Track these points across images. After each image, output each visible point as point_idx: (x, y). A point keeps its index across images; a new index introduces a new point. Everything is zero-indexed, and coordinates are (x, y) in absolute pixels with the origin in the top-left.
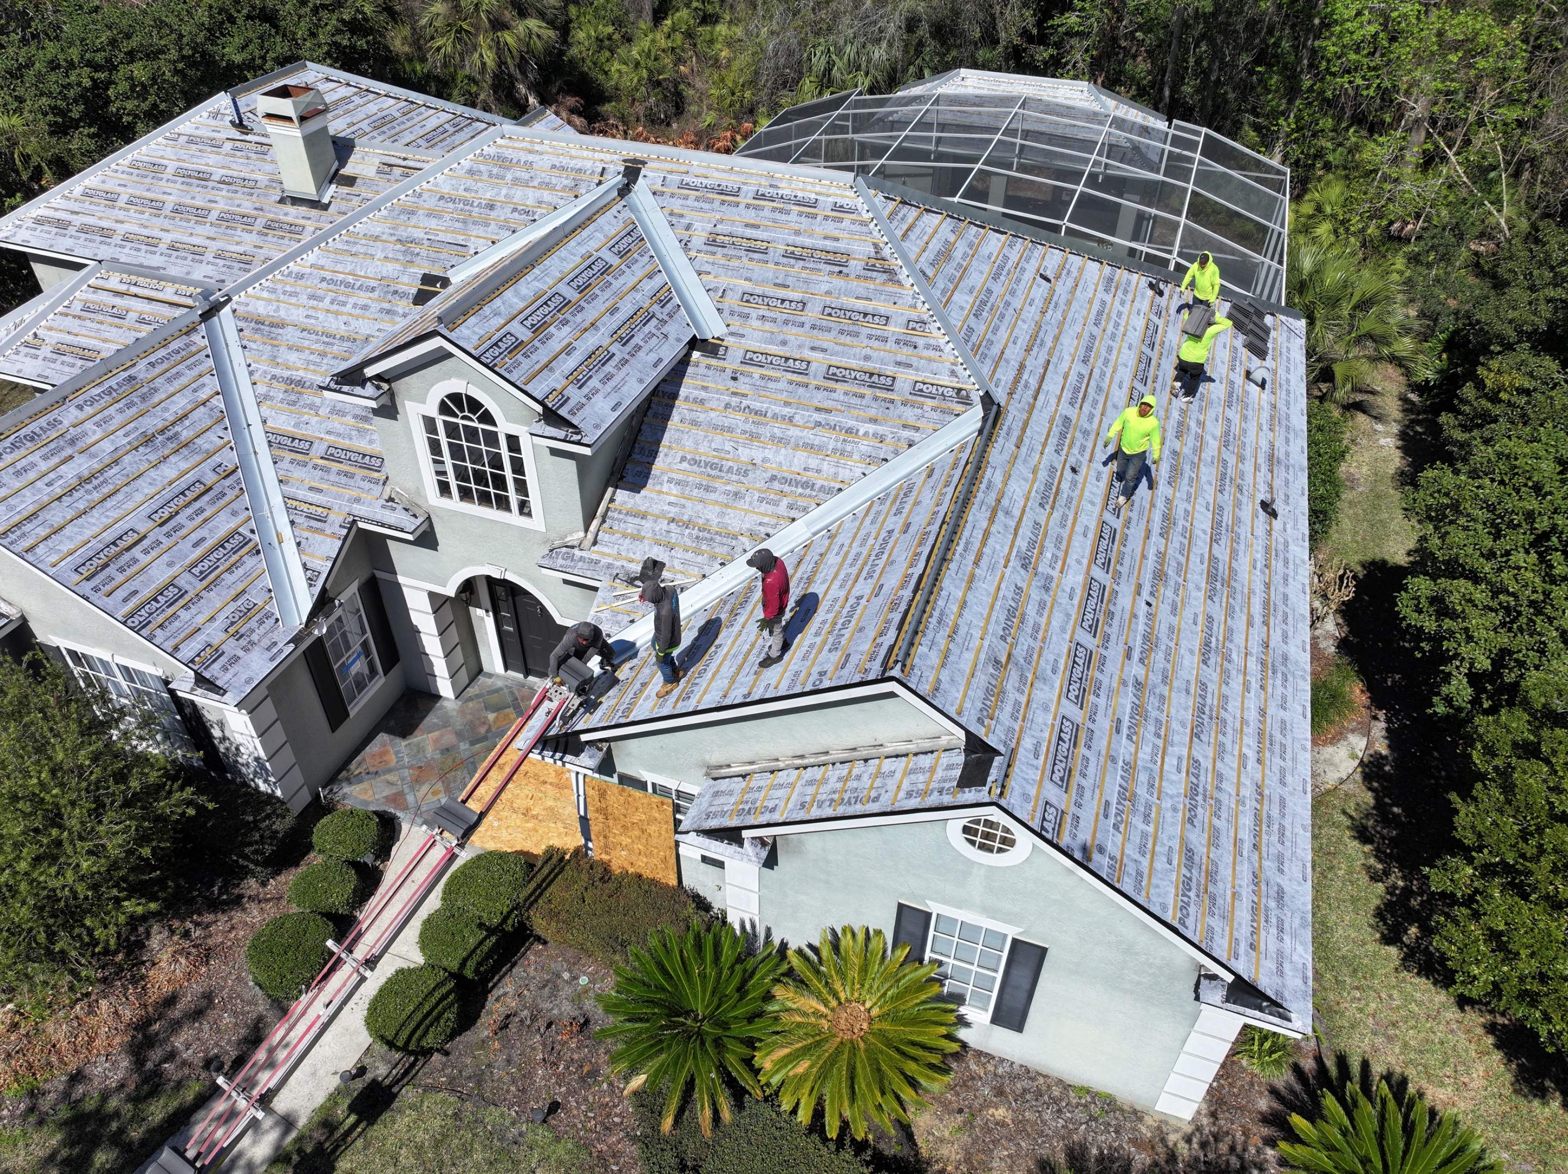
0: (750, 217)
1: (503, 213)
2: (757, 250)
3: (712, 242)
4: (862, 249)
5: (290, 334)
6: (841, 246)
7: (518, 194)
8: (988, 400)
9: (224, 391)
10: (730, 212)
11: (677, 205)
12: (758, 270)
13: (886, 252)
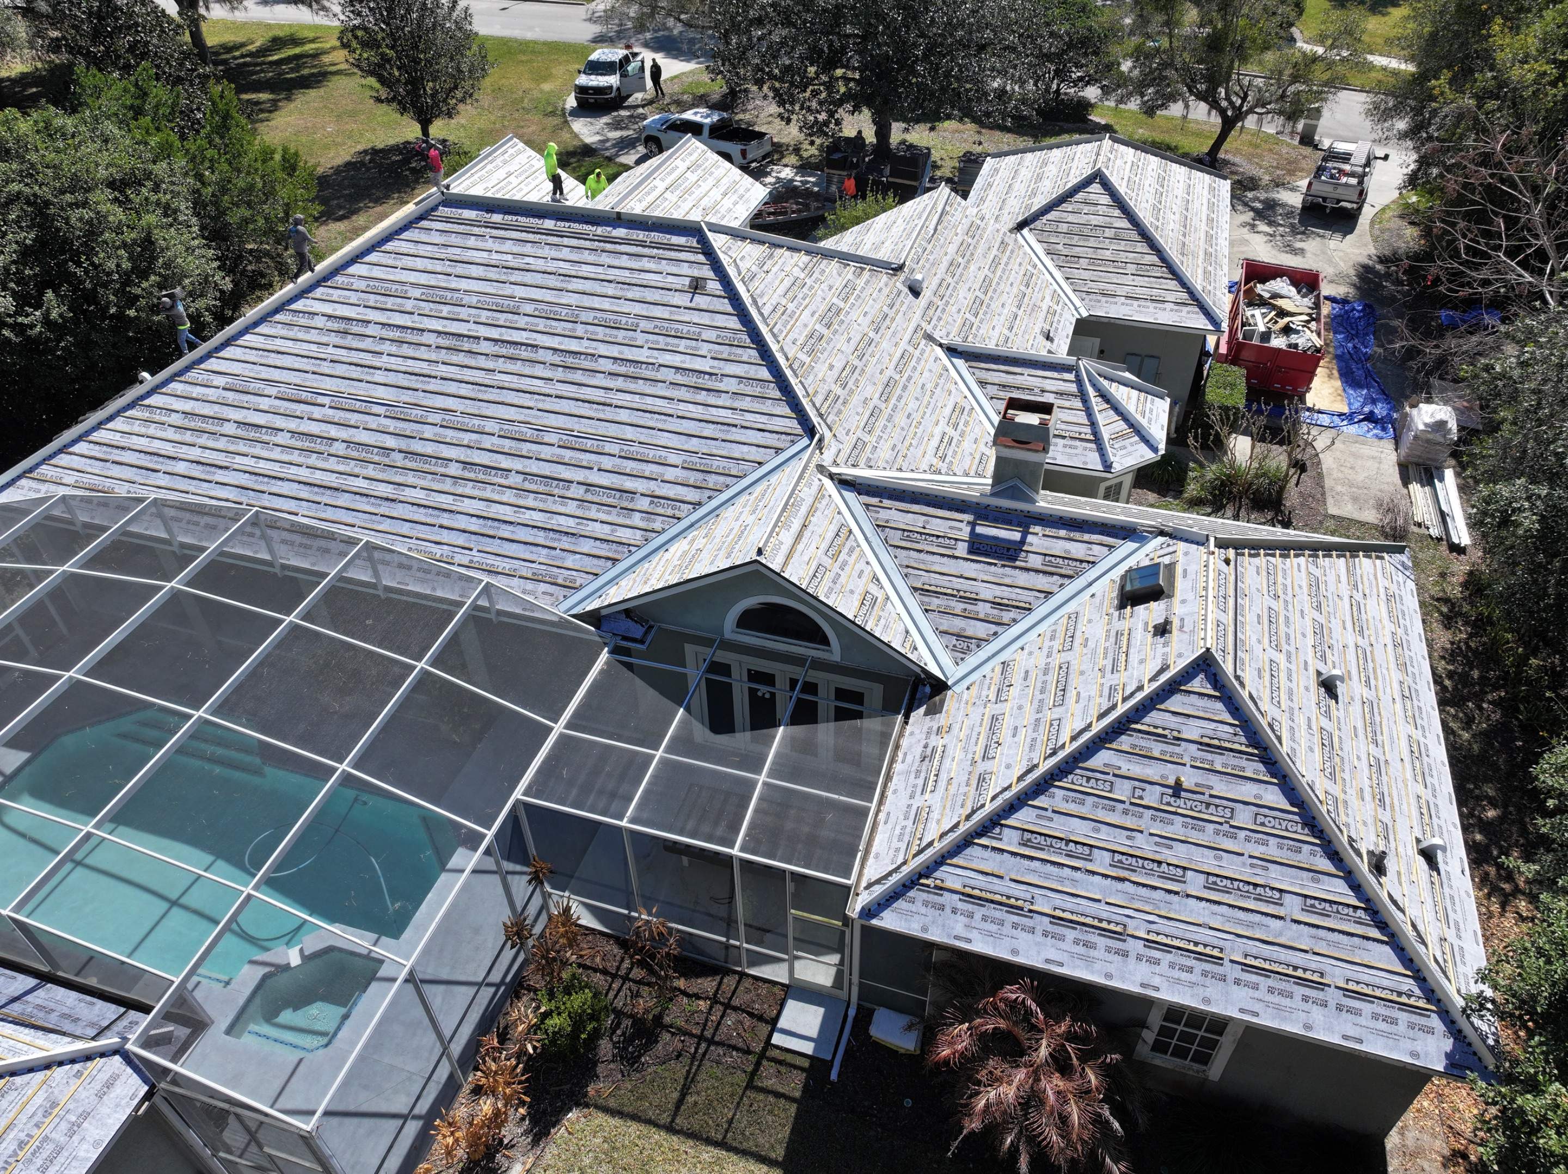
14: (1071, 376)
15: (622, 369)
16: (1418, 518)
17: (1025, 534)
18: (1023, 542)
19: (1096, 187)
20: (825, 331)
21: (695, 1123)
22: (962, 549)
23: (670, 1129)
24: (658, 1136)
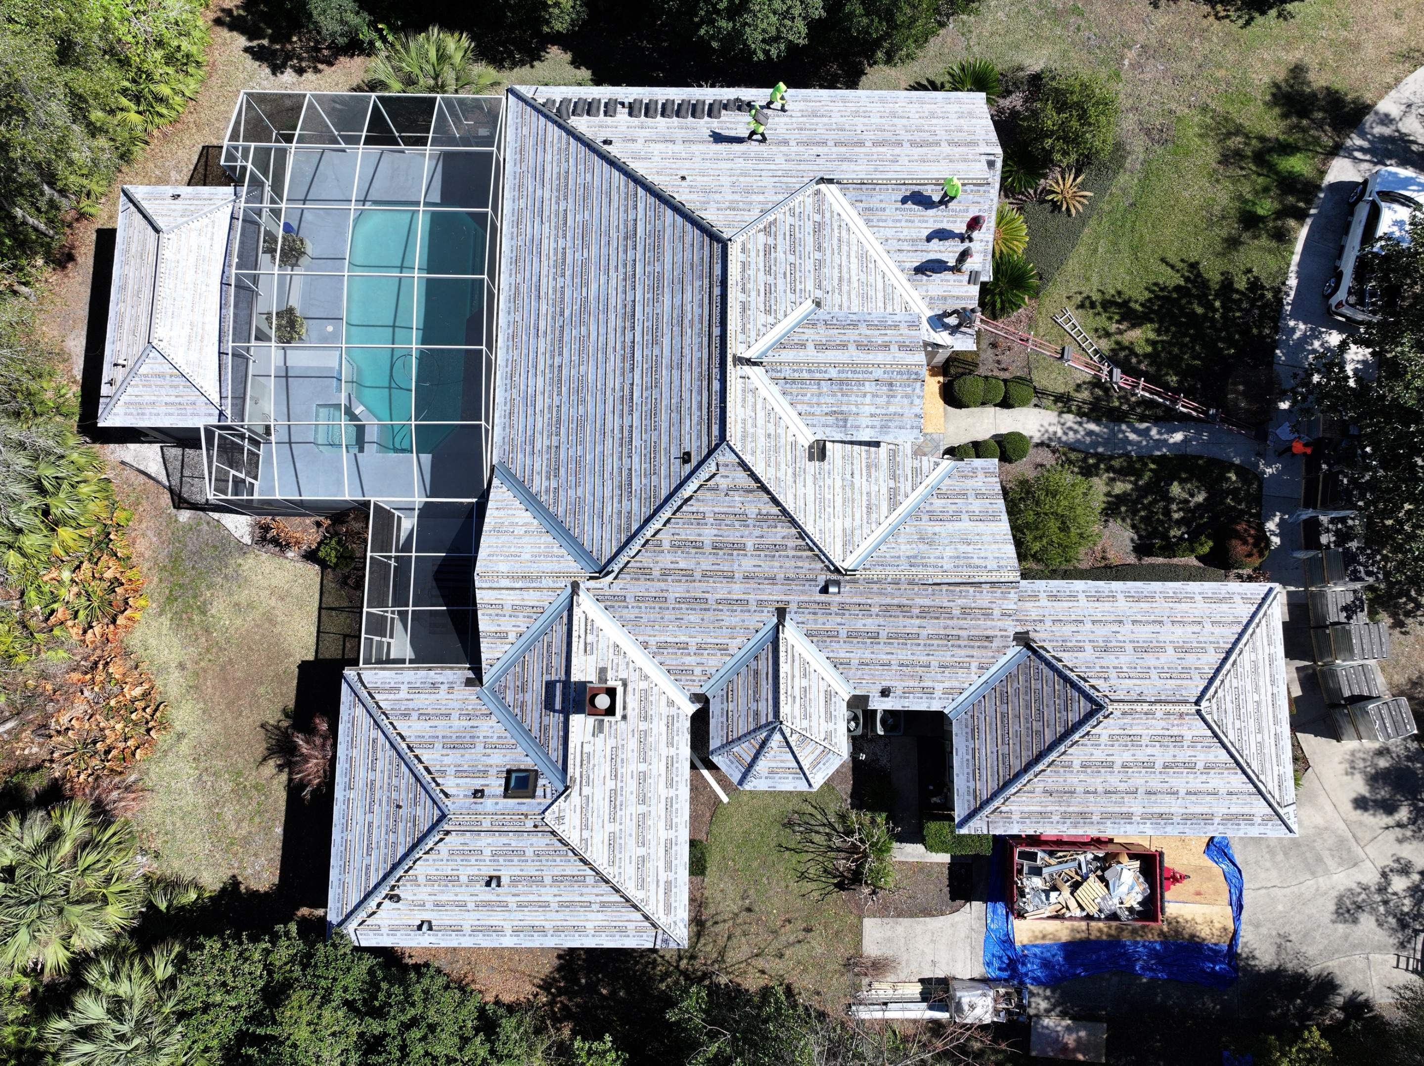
0: (753, 294)
1: (771, 428)
2: (769, 290)
3: (768, 312)
4: (761, 238)
5: (848, 525)
6: (761, 248)
7: (760, 422)
8: (818, 183)
9: (884, 541)
10: (753, 305)
11: (753, 334)
12: (781, 286)
13: (761, 226)
14: (770, 719)
15: (626, 433)
16: (876, 985)
17: (559, 712)
18: (555, 711)
19: (1085, 706)
20: (708, 549)
21: (324, 618)
22: (546, 678)
23: (320, 608)
24: (316, 605)
